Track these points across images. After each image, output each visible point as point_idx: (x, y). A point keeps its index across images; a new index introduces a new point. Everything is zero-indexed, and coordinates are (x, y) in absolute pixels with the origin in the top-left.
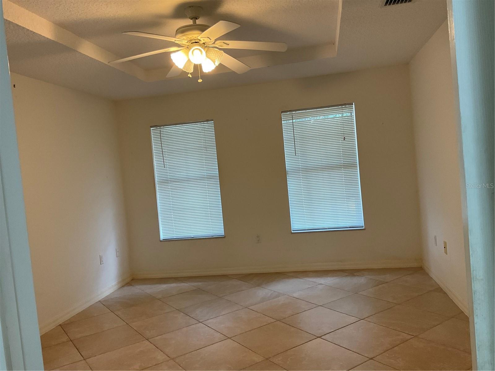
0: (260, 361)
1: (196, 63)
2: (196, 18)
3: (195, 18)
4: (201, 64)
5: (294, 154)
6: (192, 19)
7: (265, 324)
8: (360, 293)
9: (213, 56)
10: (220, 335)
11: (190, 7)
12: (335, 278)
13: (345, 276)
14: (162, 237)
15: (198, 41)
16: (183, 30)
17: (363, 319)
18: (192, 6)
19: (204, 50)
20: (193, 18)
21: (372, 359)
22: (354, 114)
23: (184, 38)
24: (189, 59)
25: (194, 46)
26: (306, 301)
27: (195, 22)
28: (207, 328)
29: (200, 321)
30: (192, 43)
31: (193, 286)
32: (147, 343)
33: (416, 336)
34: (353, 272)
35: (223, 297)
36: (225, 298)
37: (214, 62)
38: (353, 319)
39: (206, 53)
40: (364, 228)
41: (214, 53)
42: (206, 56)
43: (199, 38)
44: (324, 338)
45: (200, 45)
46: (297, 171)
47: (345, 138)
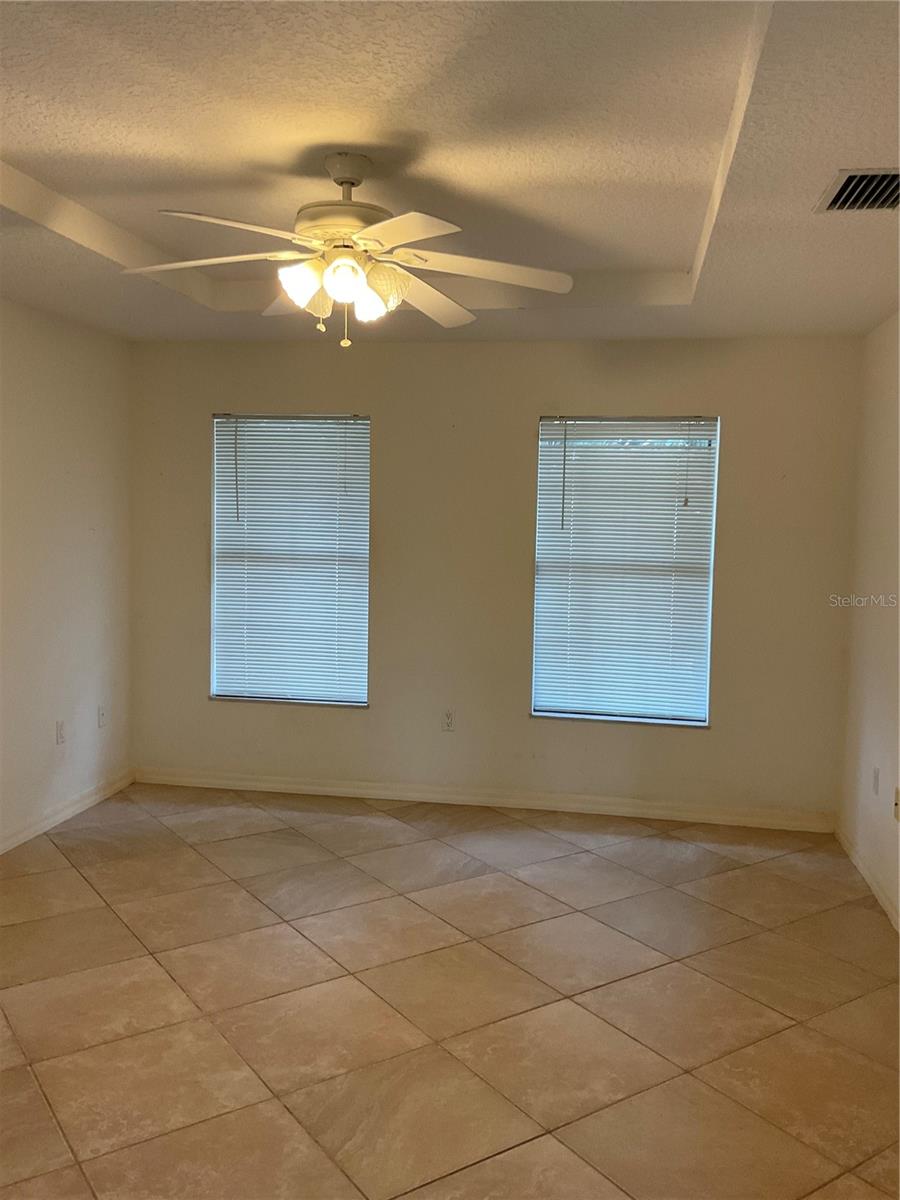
0: (419, 1046)
1: (340, 300)
2: (353, 184)
3: (349, 183)
4: (353, 303)
5: (558, 525)
6: (341, 184)
7: (442, 944)
8: (679, 887)
9: (385, 287)
10: (330, 963)
11: (340, 154)
12: (624, 838)
13: (649, 836)
14: (215, 689)
15: (351, 244)
16: (314, 212)
17: (678, 961)
18: (346, 154)
19: (363, 269)
20: (347, 182)
21: (687, 1072)
22: (717, 444)
23: (316, 232)
24: (322, 287)
25: (340, 255)
26: (546, 894)
27: (348, 196)
28: (300, 940)
29: (286, 918)
30: (335, 247)
31: (279, 819)
32: (150, 962)
33: (800, 1023)
34: (668, 829)
35: (347, 859)
36: (353, 863)
37: (386, 303)
38: (655, 958)
39: (367, 276)
40: (706, 724)
41: (387, 277)
42: (368, 283)
43: (354, 237)
44: (580, 1001)
45: (355, 256)
46: (562, 567)
47: (686, 501)
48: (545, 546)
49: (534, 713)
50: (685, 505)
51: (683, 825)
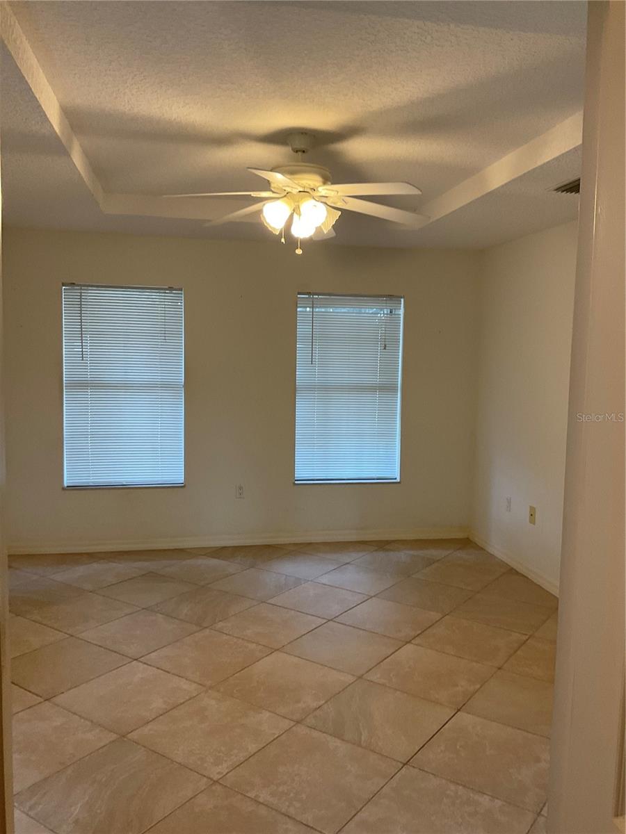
0: (352, 681)
2: (304, 152)
5: (309, 361)
6: (296, 152)
7: (314, 625)
14: (66, 482)
17: (447, 615)
20: (301, 151)
31: (137, 568)
32: (139, 665)
40: (398, 480)
46: (311, 388)
47: (385, 346)
48: (301, 375)
49: (296, 482)
50: (385, 349)
51: (388, 542)
